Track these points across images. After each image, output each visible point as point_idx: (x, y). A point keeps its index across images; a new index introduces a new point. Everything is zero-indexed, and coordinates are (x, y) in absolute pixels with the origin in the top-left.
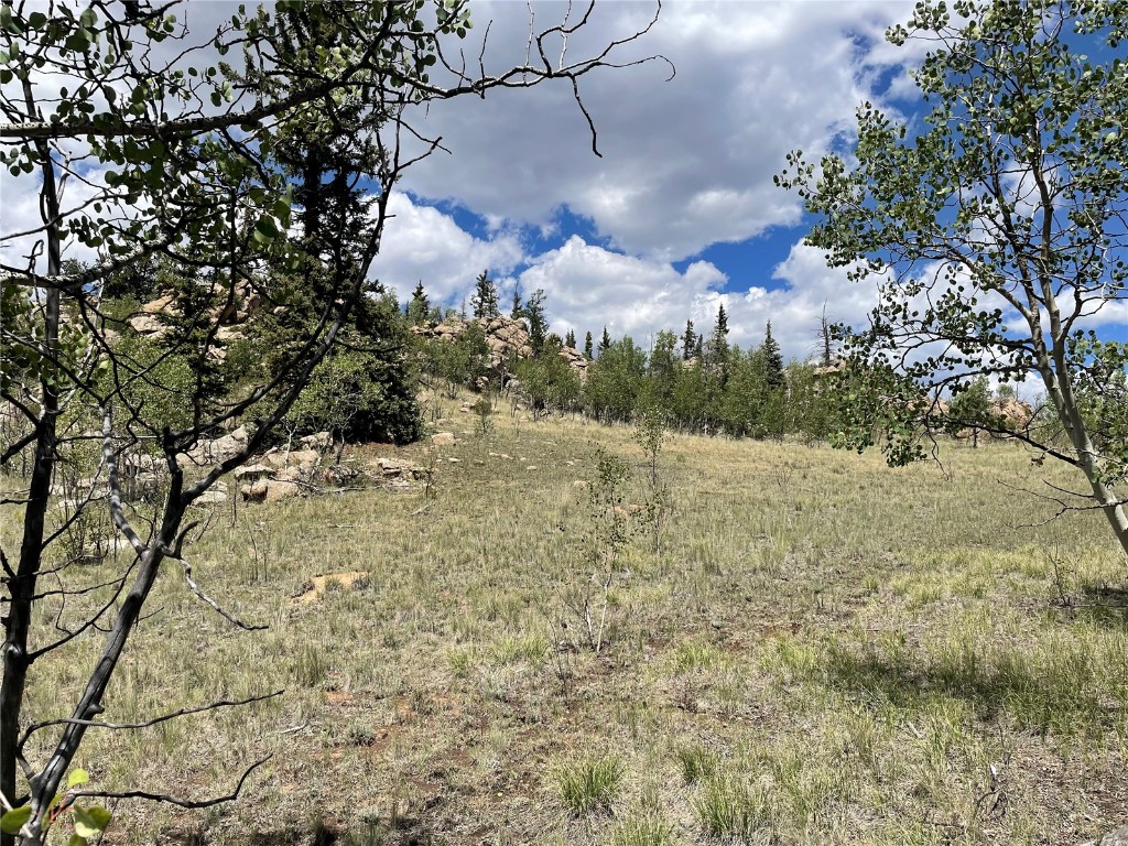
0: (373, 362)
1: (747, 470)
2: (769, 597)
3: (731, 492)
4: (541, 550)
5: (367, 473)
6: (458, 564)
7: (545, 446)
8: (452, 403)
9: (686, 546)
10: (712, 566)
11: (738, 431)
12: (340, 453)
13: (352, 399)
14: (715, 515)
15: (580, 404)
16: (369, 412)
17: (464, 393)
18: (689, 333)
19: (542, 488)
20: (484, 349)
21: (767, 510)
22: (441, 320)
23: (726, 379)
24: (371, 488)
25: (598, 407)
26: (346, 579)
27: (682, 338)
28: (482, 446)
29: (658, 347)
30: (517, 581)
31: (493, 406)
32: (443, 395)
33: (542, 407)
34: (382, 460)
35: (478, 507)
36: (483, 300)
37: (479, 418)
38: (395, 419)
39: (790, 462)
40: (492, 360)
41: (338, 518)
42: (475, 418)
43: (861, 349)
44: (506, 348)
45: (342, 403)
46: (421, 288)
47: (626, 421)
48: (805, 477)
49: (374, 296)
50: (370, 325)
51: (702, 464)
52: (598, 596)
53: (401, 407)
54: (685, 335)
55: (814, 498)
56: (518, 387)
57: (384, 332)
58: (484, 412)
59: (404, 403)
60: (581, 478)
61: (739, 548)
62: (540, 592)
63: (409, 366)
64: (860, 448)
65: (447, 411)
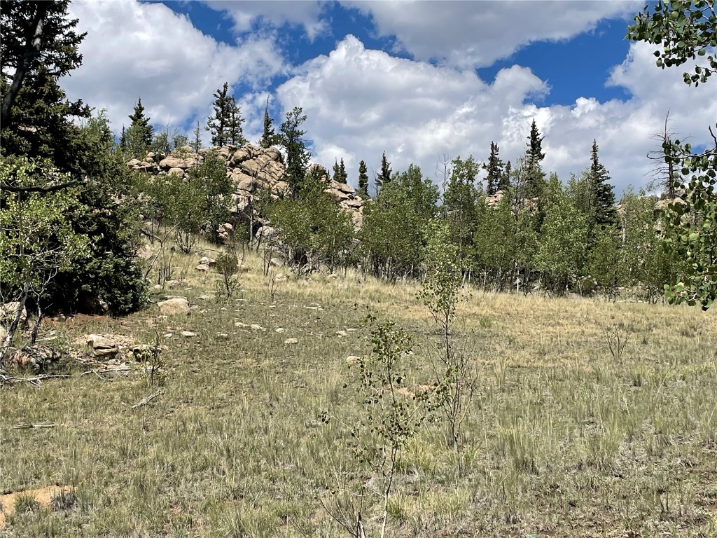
0: (77, 207)
1: (570, 335)
2: (599, 500)
3: (550, 365)
4: (303, 449)
5: (73, 355)
6: (193, 471)
7: (308, 312)
8: (186, 259)
9: (491, 437)
10: (525, 463)
11: (558, 285)
12: (35, 329)
13: (51, 257)
14: (529, 395)
15: (354, 255)
16: (74, 274)
17: (201, 245)
18: (493, 159)
19: (304, 367)
20: (226, 187)
21: (596, 386)
22: (168, 151)
23: (541, 218)
24: (77, 374)
25: (378, 260)
26: (44, 496)
27: (484, 167)
28: (225, 315)
29: (454, 179)
30: (272, 491)
31: (240, 261)
32: (173, 249)
33: (305, 261)
34: (93, 337)
35: (220, 396)
36: (223, 123)
37: (221, 277)
38: (108, 282)
39: (626, 323)
40: (238, 201)
41: (34, 415)
42: (215, 277)
43: (704, 174)
44: (255, 185)
45: (37, 264)
46: (141, 109)
47: (414, 276)
48: (645, 342)
49: (77, 121)
50: (72, 160)
51: (514, 330)
52: (376, 507)
53: (116, 266)
54: (488, 163)
55: (657, 370)
56: (272, 236)
57: (92, 168)
58: (227, 270)
59: (121, 262)
60: (355, 353)
61: (560, 438)
62: (301, 504)
63: (126, 211)
64: (705, 303)
65: (178, 270)
